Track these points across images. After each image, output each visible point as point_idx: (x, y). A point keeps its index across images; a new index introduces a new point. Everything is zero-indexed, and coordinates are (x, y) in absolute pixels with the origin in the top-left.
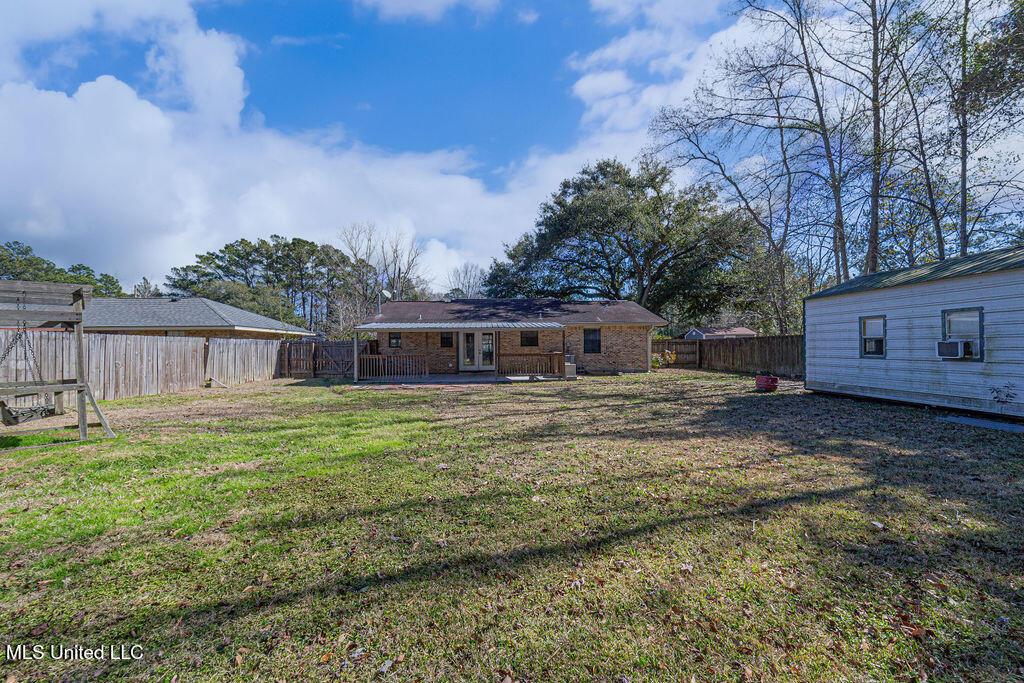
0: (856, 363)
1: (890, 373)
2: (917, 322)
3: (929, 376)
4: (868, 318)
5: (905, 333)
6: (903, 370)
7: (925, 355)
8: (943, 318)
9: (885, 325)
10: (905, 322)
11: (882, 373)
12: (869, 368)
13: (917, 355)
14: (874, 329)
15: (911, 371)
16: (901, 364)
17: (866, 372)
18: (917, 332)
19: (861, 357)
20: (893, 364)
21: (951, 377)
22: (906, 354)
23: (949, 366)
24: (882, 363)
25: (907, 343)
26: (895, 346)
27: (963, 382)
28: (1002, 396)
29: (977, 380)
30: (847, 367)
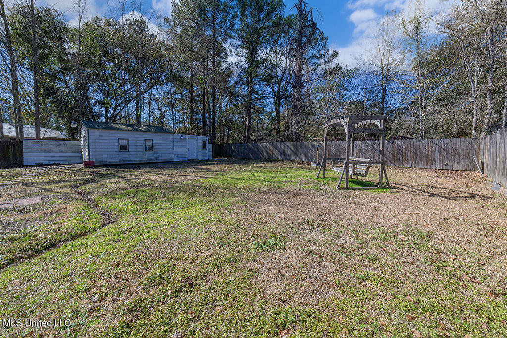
0: (117, 153)
1: (130, 156)
2: (138, 141)
3: (142, 156)
4: (121, 139)
5: (134, 144)
6: (133, 155)
7: (140, 150)
8: (145, 141)
9: (128, 142)
10: (134, 141)
11: (128, 156)
12: (122, 155)
13: (138, 150)
14: (123, 143)
15: (137, 155)
16: (133, 153)
17: (121, 156)
18: (138, 144)
19: (120, 151)
20: (131, 153)
21: (147, 155)
22: (135, 150)
23: (146, 153)
24: (127, 153)
25: (135, 147)
26: (131, 148)
27: (150, 156)
28: (157, 158)
29: (152, 155)
30: (113, 155)
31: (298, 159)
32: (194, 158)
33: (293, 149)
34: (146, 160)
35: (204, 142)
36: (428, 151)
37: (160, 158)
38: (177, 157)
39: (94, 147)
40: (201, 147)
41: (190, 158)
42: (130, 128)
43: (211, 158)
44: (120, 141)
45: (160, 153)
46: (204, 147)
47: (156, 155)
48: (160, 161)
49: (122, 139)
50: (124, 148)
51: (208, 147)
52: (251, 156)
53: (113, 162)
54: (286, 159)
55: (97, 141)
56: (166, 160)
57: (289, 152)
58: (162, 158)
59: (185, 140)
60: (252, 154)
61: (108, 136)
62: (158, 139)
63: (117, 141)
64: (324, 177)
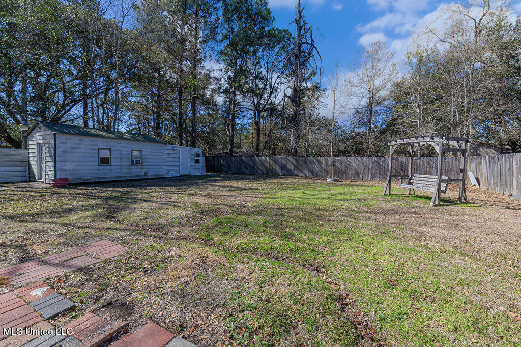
0: (96, 168)
1: (113, 171)
2: (123, 153)
3: (127, 170)
5: (118, 156)
6: (117, 169)
7: (125, 163)
8: (132, 152)
9: (111, 152)
10: (119, 152)
11: (110, 171)
12: (102, 170)
13: (123, 164)
14: (105, 154)
15: (121, 169)
16: (117, 167)
18: (123, 156)
19: (99, 165)
20: (113, 167)
21: (133, 170)
22: (119, 163)
23: (133, 167)
24: (109, 167)
25: (119, 160)
26: (114, 161)
27: (137, 171)
28: (146, 174)
29: (140, 170)
30: (90, 170)
31: (302, 174)
32: (187, 173)
33: (295, 163)
34: (133, 177)
35: (198, 155)
36: (427, 167)
37: (149, 174)
38: (168, 172)
39: (62, 159)
40: (194, 160)
41: (182, 173)
42: (112, 136)
43: (204, 174)
44: (100, 151)
45: (150, 167)
46: (197, 161)
47: (145, 170)
48: (150, 177)
49: (103, 149)
50: (105, 161)
51: (201, 161)
52: (246, 171)
53: (90, 179)
54: (288, 173)
55: (68, 150)
56: (157, 175)
57: (291, 167)
58: (151, 173)
59: (177, 152)
60: (247, 169)
61: (78, 144)
62: (148, 150)
63: (97, 152)
64: (390, 194)
